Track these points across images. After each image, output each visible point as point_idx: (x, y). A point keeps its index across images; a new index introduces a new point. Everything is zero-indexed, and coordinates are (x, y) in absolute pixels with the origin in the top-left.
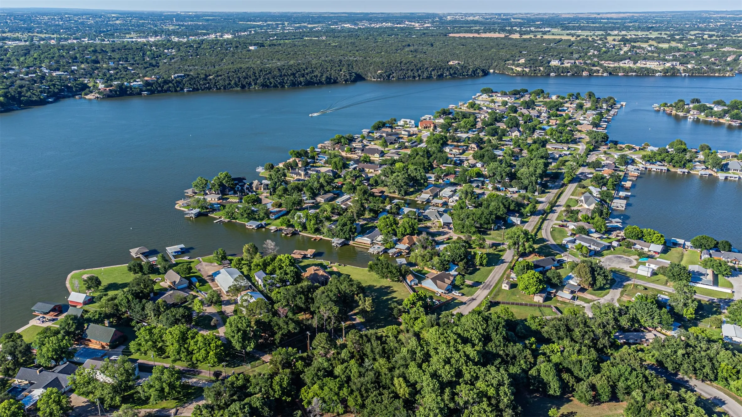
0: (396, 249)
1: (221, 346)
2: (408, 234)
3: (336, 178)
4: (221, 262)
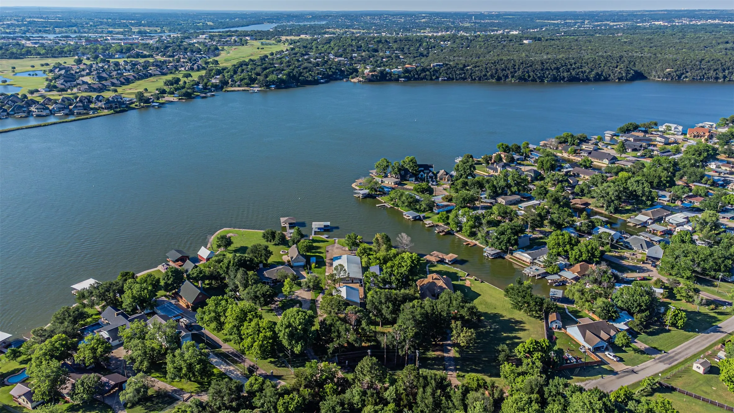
0: (560, 276)
1: (270, 339)
2: (583, 261)
3: (537, 180)
4: (351, 248)
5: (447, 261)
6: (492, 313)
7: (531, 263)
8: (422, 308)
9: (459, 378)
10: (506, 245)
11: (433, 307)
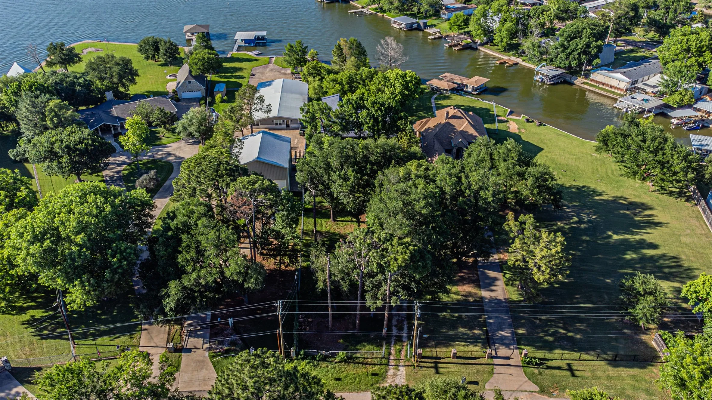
0: (697, 109)
4: (295, 68)
5: (470, 90)
6: (574, 187)
7: (626, 90)
8: (429, 179)
9: (529, 370)
10: (579, 59)
11: (460, 178)
